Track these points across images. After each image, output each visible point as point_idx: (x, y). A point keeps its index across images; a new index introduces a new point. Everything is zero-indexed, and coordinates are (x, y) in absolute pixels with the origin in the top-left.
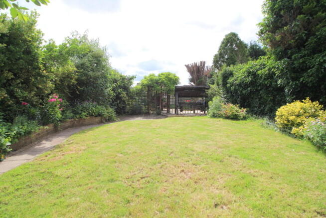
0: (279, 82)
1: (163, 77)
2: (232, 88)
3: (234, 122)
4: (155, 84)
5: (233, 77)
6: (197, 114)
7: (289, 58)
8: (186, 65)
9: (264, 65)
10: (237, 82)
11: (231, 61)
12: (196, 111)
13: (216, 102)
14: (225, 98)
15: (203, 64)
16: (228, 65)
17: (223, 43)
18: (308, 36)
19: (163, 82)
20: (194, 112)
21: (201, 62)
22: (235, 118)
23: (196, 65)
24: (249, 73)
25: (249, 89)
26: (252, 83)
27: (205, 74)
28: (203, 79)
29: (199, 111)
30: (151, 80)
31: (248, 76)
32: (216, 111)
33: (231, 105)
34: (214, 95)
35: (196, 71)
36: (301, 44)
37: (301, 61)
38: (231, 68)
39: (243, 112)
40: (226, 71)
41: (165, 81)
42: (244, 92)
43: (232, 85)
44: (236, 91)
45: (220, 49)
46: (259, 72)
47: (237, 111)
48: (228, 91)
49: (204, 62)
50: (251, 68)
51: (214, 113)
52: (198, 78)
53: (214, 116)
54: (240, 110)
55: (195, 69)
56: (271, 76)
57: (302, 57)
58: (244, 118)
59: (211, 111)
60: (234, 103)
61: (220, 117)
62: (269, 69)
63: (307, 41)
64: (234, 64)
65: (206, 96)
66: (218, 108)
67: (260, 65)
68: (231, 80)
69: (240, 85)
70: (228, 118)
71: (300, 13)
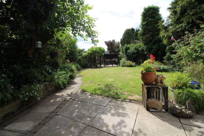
0: (145, 53)
1: (98, 49)
2: (129, 54)
3: (131, 68)
4: (94, 53)
5: (129, 49)
6: (114, 66)
7: (148, 45)
8: (105, 42)
9: (141, 46)
10: (131, 52)
11: (129, 43)
12: (113, 65)
13: (123, 60)
14: (126, 58)
15: (114, 41)
16: (127, 44)
17: (124, 33)
18: (152, 39)
19: (98, 52)
20: (112, 66)
21: (113, 40)
22: (131, 66)
23: (110, 41)
24: (136, 49)
25: (136, 55)
26: (137, 53)
27: (115, 46)
28: (114, 49)
29: (114, 65)
30: (93, 51)
31: (135, 50)
32: (123, 64)
33: (129, 61)
34: (122, 57)
35: (110, 44)
36: (151, 41)
37: (151, 46)
38: (128, 46)
39: (134, 64)
40: (126, 47)
41: (99, 51)
42: (134, 56)
43: (129, 53)
44: (131, 56)
45: (123, 36)
46: (139, 49)
47: (132, 64)
48: (127, 55)
49: (114, 40)
50: (136, 47)
51: (123, 65)
52: (112, 48)
53: (123, 66)
54: (133, 63)
55: (110, 43)
56: (143, 50)
57: (151, 45)
58: (135, 66)
59: (121, 64)
60: (130, 60)
61: (125, 66)
62: (142, 48)
63: (152, 40)
64: (130, 44)
65: (118, 58)
66: (124, 63)
67: (140, 46)
68: (129, 51)
69: (132, 53)
70: (128, 66)
71: (150, 32)
